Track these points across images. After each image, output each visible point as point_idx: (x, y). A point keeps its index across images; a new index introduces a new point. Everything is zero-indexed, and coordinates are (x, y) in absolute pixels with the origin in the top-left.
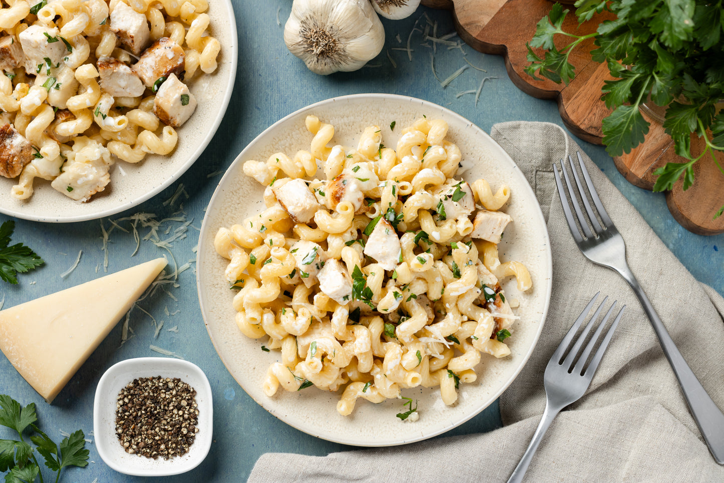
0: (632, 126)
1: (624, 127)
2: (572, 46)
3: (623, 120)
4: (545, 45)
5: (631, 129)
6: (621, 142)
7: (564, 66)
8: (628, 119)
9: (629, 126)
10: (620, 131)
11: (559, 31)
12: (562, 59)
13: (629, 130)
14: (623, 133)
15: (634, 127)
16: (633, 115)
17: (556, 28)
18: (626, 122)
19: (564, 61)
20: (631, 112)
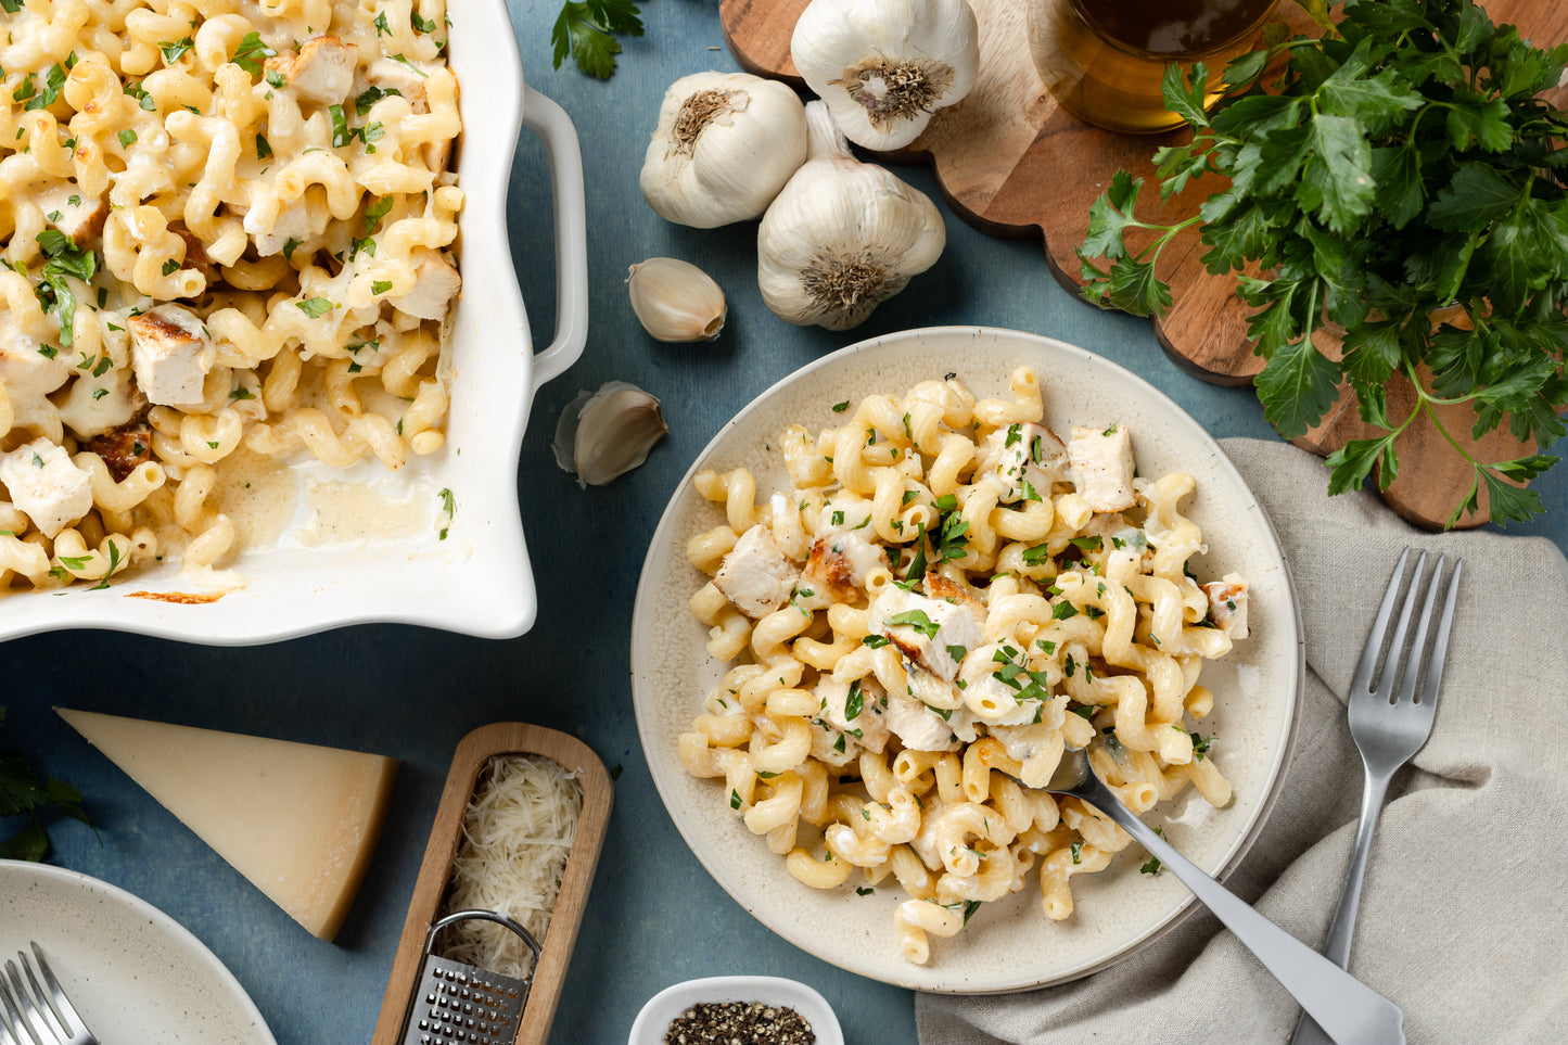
0: (1309, 378)
1: (1296, 384)
2: (1158, 246)
3: (1291, 371)
4: (1109, 250)
5: (1309, 382)
6: (1298, 409)
7: (1150, 284)
8: (1298, 367)
9: (1304, 379)
10: (1292, 392)
11: (1131, 222)
12: (1144, 273)
13: (1307, 386)
14: (1297, 393)
15: (1313, 378)
16: (1306, 358)
17: (1124, 216)
18: (1298, 373)
19: (1149, 276)
20: (1301, 354)
